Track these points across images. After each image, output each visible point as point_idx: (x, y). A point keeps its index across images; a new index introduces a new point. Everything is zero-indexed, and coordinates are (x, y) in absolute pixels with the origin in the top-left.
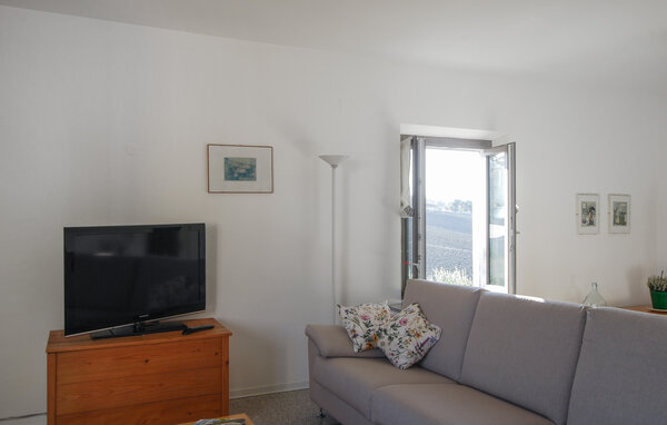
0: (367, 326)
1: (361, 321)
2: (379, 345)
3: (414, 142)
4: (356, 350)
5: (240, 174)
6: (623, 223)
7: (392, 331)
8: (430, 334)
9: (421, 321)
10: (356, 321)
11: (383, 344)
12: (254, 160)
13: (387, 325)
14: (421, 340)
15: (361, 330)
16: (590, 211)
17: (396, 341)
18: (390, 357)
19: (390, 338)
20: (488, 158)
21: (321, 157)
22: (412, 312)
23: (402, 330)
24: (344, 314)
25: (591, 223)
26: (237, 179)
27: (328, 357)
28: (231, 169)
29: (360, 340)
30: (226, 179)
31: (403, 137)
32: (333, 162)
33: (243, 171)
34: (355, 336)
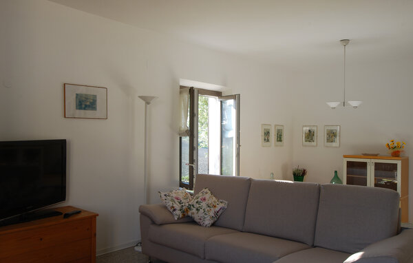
0: (180, 203)
1: (176, 201)
2: (190, 214)
3: (192, 90)
4: (176, 219)
5: (86, 106)
6: (280, 141)
7: (198, 206)
8: (221, 205)
9: (214, 198)
10: (172, 200)
11: (193, 213)
12: (95, 96)
13: (193, 202)
14: (217, 209)
15: (177, 206)
16: (267, 133)
17: (201, 211)
18: (198, 221)
19: (198, 210)
20: (221, 102)
21: (139, 97)
22: (206, 193)
23: (204, 204)
24: (164, 197)
25: (268, 141)
26: (85, 109)
27: (161, 225)
28: (80, 102)
29: (178, 212)
30: (77, 109)
31: (182, 87)
32: (147, 100)
33: (88, 103)
34: (175, 210)
